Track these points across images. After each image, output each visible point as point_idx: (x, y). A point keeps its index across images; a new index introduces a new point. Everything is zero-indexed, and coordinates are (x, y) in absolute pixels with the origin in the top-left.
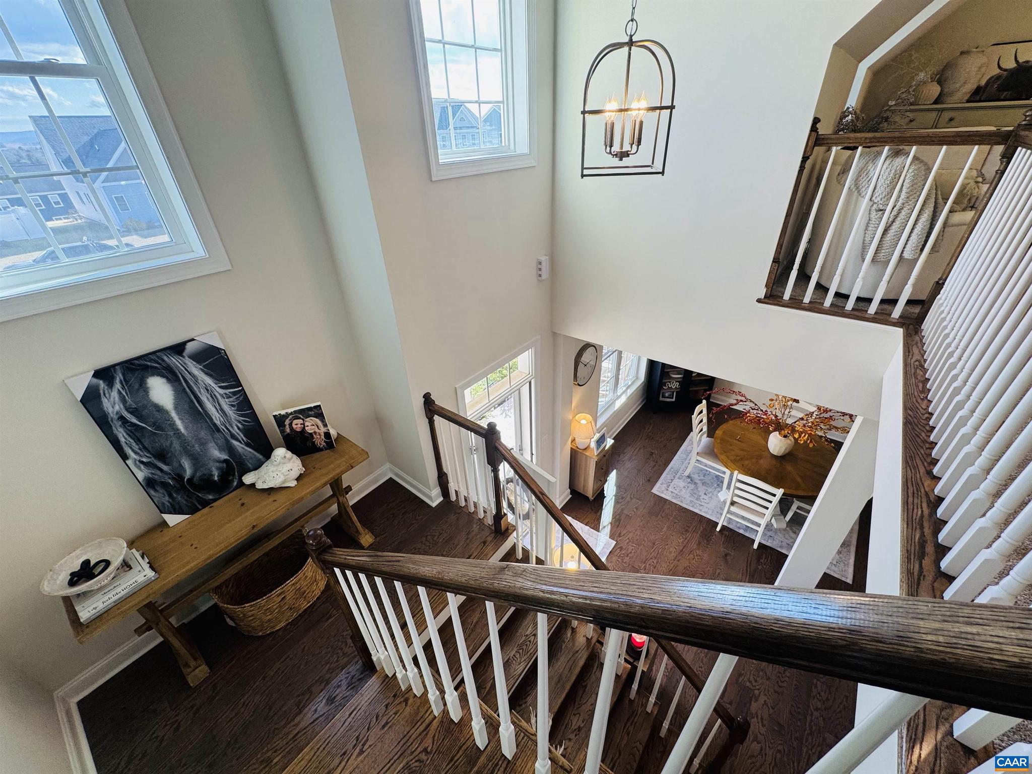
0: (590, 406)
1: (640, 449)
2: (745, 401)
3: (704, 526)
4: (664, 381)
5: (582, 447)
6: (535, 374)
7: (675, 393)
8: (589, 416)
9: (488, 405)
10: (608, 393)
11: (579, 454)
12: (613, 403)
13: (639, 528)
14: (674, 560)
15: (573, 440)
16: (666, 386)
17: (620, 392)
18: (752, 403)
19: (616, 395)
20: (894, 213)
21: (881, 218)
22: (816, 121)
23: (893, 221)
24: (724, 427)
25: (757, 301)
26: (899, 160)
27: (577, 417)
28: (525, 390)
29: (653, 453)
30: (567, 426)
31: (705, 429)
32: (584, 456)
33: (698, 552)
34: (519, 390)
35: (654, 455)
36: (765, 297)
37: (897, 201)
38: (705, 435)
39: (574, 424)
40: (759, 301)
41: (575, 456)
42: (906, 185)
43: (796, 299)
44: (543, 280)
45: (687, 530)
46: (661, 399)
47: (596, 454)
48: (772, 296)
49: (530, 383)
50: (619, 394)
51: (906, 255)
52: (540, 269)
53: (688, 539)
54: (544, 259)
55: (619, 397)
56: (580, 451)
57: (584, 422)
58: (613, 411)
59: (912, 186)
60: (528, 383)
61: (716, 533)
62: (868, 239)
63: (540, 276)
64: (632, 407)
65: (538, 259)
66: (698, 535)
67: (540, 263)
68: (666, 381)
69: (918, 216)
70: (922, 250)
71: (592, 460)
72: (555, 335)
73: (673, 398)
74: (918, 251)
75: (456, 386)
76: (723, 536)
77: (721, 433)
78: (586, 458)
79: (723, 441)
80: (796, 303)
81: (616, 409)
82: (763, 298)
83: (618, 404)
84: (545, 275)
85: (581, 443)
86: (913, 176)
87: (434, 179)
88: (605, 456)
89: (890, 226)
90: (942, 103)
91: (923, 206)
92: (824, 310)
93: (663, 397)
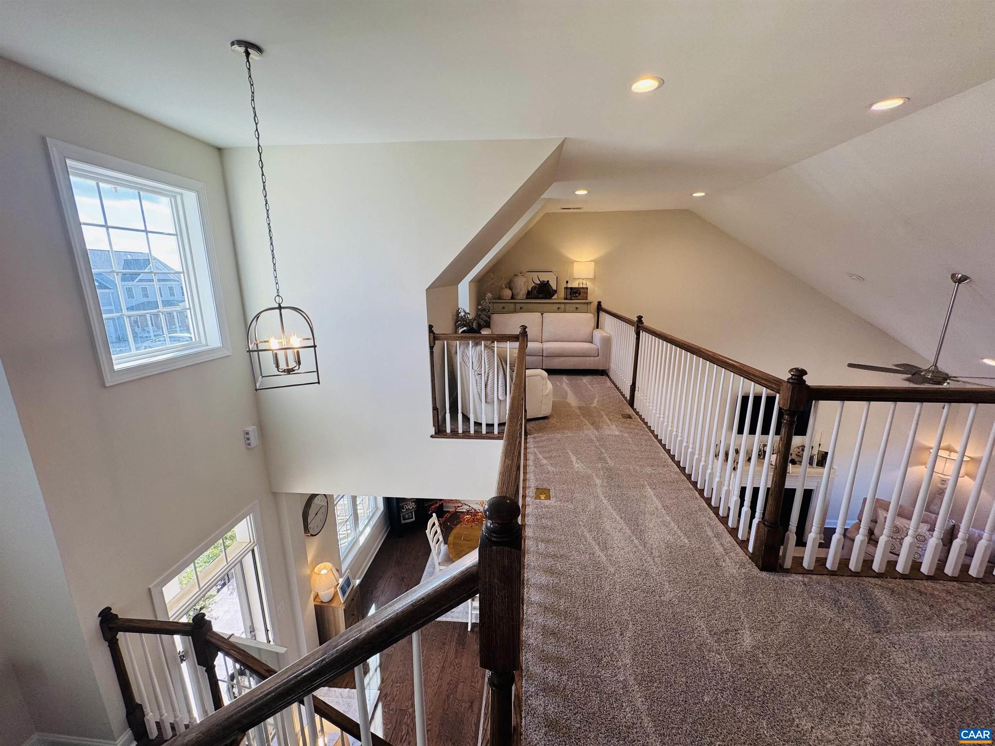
0: (330, 552)
1: (391, 578)
2: (461, 506)
3: (458, 631)
4: (401, 505)
5: (326, 600)
6: (258, 540)
7: (413, 513)
8: (328, 563)
9: (199, 593)
10: (349, 532)
11: (325, 608)
12: (356, 541)
13: (401, 663)
14: (438, 681)
15: (317, 596)
16: (404, 509)
17: (361, 527)
18: (466, 506)
19: (358, 531)
20: (486, 375)
21: (481, 378)
22: (430, 327)
23: (488, 380)
24: (454, 532)
25: (431, 437)
26: (478, 348)
27: (316, 570)
28: (248, 560)
29: (403, 578)
30: (306, 583)
31: (441, 539)
32: (331, 608)
33: (456, 660)
34: (241, 562)
35: (405, 580)
36: (436, 433)
37: (485, 369)
38: (443, 544)
39: (314, 577)
40: (432, 437)
41: (321, 612)
42: (486, 361)
43: (455, 431)
44: (254, 448)
45: (444, 643)
46: (403, 522)
47: (342, 602)
48: (440, 432)
49: (253, 551)
50: (361, 530)
51: (501, 398)
52: (248, 439)
53: (446, 652)
54: (251, 429)
55: (361, 533)
56: (326, 604)
57: (324, 572)
58: (358, 548)
59: (489, 361)
60: (251, 552)
61: (469, 633)
62: (479, 391)
63: (249, 444)
64: (377, 539)
65: (244, 431)
66: (454, 643)
67: (247, 434)
68: (403, 504)
69: (498, 376)
70: (506, 394)
71: (340, 609)
72: (275, 495)
73: (412, 518)
74: (505, 395)
75: (150, 587)
76: (475, 634)
77: (452, 538)
78: (333, 608)
79: (455, 544)
80: (454, 434)
81: (360, 545)
82: (434, 434)
83: (362, 540)
84: (254, 441)
85: (325, 594)
86: (487, 356)
87: (108, 385)
88: (353, 600)
89: (487, 383)
90: (515, 299)
91: (498, 369)
92: (470, 436)
93: (404, 519)
